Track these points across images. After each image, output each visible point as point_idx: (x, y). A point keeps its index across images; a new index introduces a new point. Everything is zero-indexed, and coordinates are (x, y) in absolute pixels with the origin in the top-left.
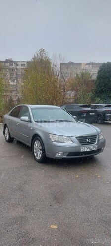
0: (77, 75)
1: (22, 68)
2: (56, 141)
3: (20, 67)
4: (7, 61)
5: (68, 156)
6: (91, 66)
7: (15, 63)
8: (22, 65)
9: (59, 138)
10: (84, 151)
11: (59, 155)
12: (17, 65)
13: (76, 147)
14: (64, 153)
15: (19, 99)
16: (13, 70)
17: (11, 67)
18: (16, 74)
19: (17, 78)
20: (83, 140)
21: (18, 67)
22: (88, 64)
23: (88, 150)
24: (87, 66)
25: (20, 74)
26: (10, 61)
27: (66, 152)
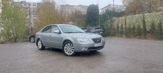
0: (73, 12)
1: (34, 7)
2: (81, 42)
3: (32, 6)
4: (22, 2)
5: (88, 49)
6: (80, 7)
7: (28, 4)
8: (33, 5)
9: (82, 40)
10: (96, 46)
11: (83, 49)
12: (30, 5)
13: (92, 44)
14: (86, 48)
15: (32, 28)
16: (26, 8)
17: (25, 6)
18: (29, 11)
19: (30, 14)
20: (95, 40)
21: (30, 7)
22: (78, 6)
23: (98, 46)
24: (78, 7)
25: (32, 11)
26: (24, 2)
27: (87, 47)
